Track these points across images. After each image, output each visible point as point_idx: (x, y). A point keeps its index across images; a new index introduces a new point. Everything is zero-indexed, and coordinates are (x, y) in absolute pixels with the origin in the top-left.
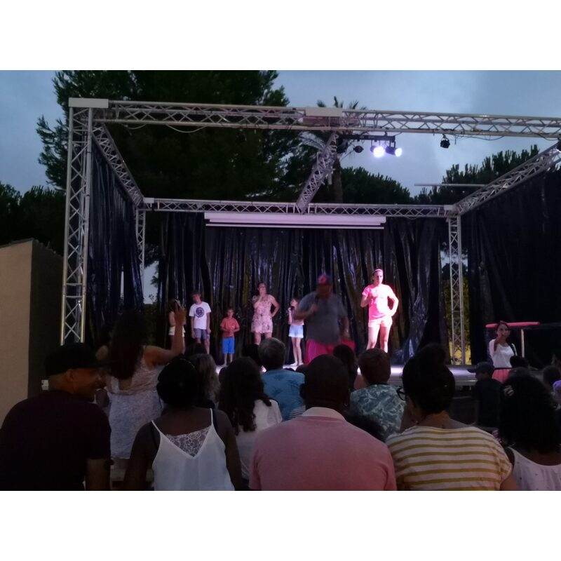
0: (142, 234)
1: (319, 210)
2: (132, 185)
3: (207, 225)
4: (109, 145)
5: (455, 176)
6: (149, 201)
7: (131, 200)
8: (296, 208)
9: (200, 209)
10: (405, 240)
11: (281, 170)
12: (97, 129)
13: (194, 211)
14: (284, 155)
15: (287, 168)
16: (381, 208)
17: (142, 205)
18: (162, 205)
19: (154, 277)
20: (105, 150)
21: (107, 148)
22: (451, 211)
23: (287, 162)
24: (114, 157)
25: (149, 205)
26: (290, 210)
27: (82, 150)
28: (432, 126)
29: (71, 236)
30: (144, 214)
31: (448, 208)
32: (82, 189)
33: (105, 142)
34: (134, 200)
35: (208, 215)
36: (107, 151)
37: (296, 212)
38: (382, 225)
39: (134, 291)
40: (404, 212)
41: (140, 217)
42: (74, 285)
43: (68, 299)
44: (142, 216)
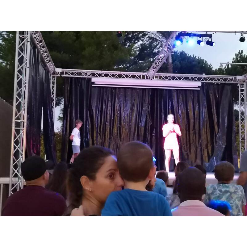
0: (54, 91)
1: (161, 77)
2: (50, 61)
3: (93, 85)
4: (38, 37)
5: (240, 57)
6: (59, 70)
8: (147, 76)
9: (89, 76)
10: (212, 97)
11: (135, 52)
13: (85, 77)
14: (137, 43)
15: (138, 51)
16: (198, 77)
17: (54, 73)
18: (66, 73)
19: (59, 116)
20: (36, 40)
21: (37, 38)
22: (240, 80)
23: (138, 47)
25: (59, 73)
26: (143, 77)
27: (25, 40)
29: (18, 92)
30: (55, 78)
31: (239, 77)
34: (50, 69)
35: (94, 79)
36: (38, 40)
37: (147, 78)
38: (199, 87)
39: (49, 124)
40: (212, 79)
41: (53, 80)
42: (19, 121)
43: (15, 130)
44: (54, 79)
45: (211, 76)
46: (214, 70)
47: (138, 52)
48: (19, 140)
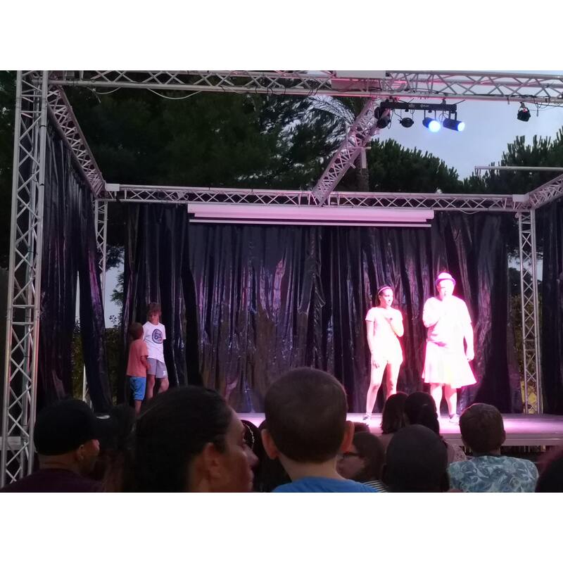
0: (102, 234)
1: (343, 201)
2: (92, 167)
3: (191, 221)
5: (519, 151)
7: (90, 187)
8: (312, 198)
9: (182, 199)
10: (460, 244)
11: (285, 144)
12: (52, 93)
13: (173, 201)
14: (288, 123)
17: (103, 193)
18: (130, 194)
19: (115, 291)
20: (61, 121)
21: (63, 118)
25: (113, 193)
26: (304, 201)
27: (34, 124)
28: (506, 91)
29: (19, 240)
30: (106, 206)
31: (518, 198)
32: (33, 176)
33: (60, 110)
34: (93, 186)
35: (192, 207)
36: (64, 121)
37: (312, 203)
38: (429, 221)
40: (458, 203)
41: (100, 210)
42: (22, 306)
43: (14, 326)
44: (103, 208)
45: (456, 197)
46: (461, 182)
47: (290, 145)
48: (24, 351)
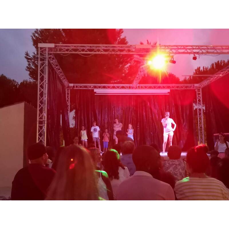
0: (68, 99)
1: (142, 87)
3: (95, 94)
4: (55, 62)
6: (71, 85)
7: (64, 85)
8: (132, 87)
9: (92, 88)
11: (125, 71)
12: (50, 56)
14: (126, 65)
15: (128, 70)
16: (168, 86)
17: (68, 87)
22: (197, 86)
23: (127, 68)
24: (57, 67)
25: (71, 87)
27: (44, 65)
28: (189, 51)
29: (40, 100)
30: (69, 90)
32: (44, 81)
33: (53, 61)
38: (168, 93)
39: (66, 122)
40: (178, 87)
42: (42, 120)
43: (39, 126)
46: (181, 81)
